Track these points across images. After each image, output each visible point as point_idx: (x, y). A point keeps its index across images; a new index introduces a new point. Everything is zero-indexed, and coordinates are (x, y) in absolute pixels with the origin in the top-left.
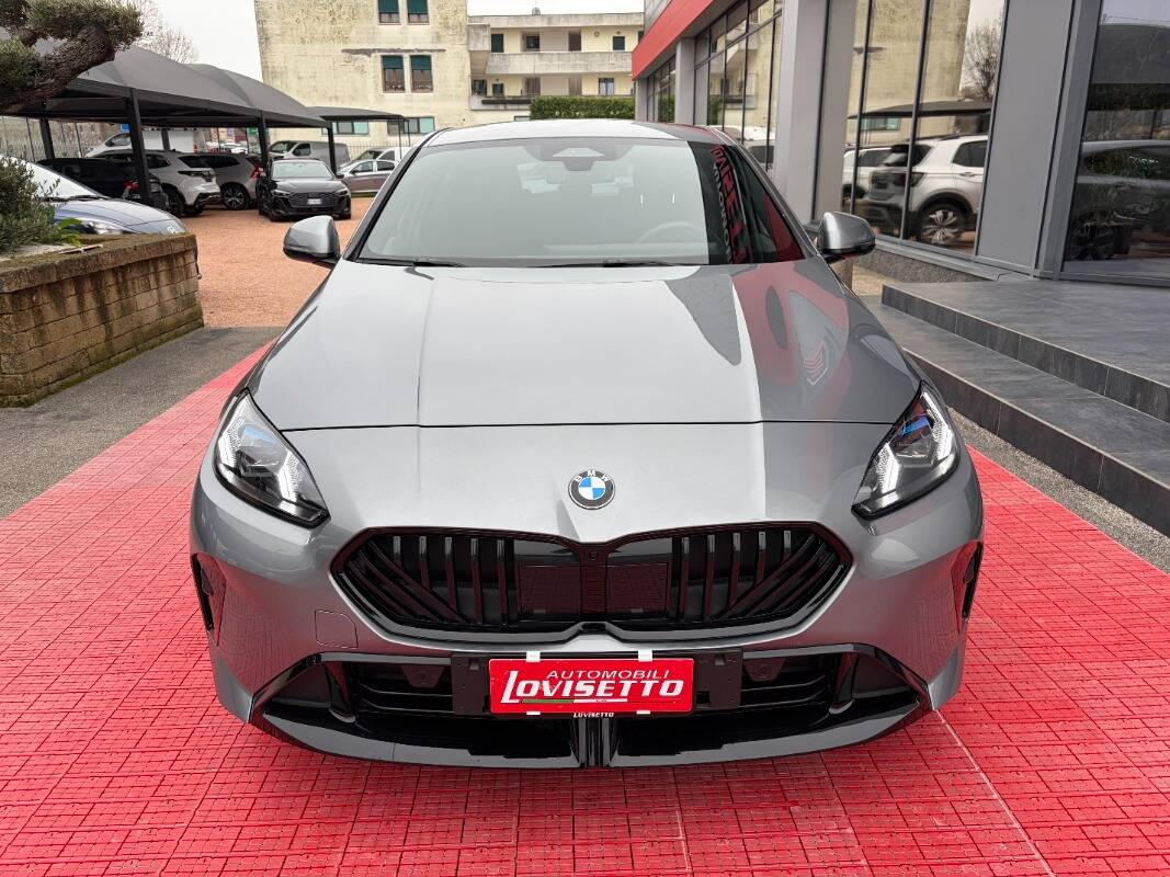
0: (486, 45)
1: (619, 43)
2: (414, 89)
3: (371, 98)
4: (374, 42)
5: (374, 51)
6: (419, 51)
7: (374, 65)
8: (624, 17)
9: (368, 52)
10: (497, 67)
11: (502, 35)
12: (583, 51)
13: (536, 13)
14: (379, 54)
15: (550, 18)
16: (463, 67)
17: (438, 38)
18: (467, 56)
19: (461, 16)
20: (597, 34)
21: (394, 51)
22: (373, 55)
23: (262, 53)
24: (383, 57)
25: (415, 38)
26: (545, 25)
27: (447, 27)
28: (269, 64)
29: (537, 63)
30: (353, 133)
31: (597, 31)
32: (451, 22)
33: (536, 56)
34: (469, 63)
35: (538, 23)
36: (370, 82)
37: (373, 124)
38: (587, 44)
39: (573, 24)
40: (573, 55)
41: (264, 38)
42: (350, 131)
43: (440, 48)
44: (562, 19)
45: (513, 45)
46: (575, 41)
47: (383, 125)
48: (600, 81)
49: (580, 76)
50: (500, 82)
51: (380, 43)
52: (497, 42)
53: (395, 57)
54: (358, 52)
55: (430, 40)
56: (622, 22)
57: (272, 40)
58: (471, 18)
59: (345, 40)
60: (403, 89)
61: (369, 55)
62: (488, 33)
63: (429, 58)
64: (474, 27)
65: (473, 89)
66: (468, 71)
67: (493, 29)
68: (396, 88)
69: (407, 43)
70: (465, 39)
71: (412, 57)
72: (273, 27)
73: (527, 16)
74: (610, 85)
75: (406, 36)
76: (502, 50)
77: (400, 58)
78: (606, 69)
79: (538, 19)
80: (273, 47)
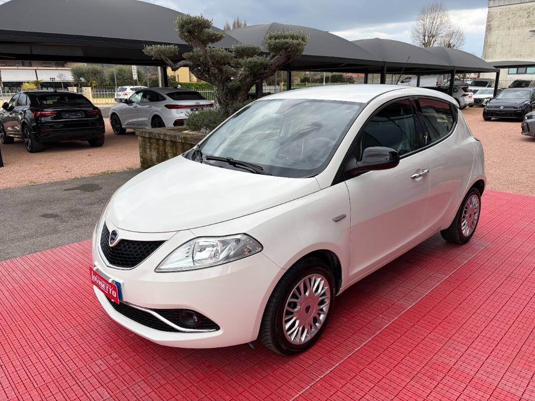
23: (486, 36)
28: (488, 41)
30: (525, 73)
41: (489, 28)
57: (492, 30)
59: (533, 26)
72: (495, 23)
80: (493, 32)
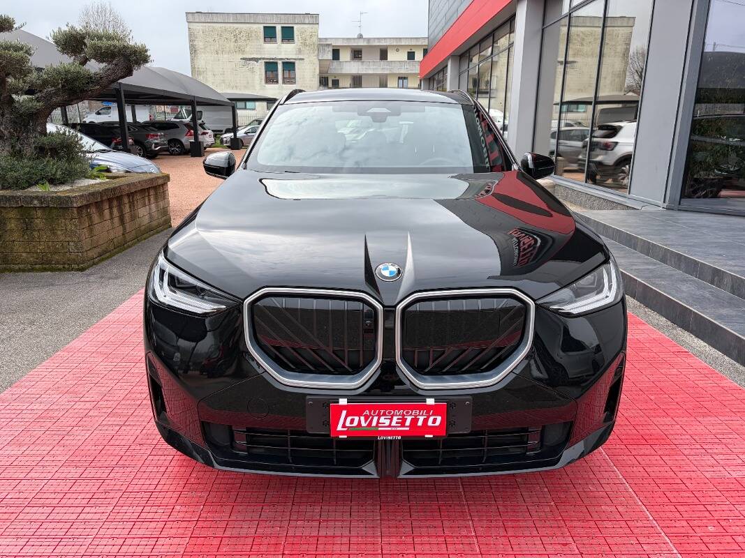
0: (330, 56)
1: (411, 56)
2: (284, 83)
3: (258, 87)
4: (261, 54)
5: (260, 59)
6: (287, 59)
7: (260, 68)
8: (415, 40)
9: (256, 60)
10: (334, 69)
11: (339, 50)
12: (389, 60)
13: (360, 37)
14: (263, 61)
15: (369, 40)
16: (315, 69)
17: (300, 51)
18: (318, 62)
19: (314, 39)
20: (397, 50)
21: (273, 59)
22: (260, 61)
23: (192, 60)
24: (266, 63)
25: (286, 51)
26: (365, 44)
27: (305, 45)
28: (196, 66)
29: (360, 67)
30: (245, 108)
31: (398, 48)
32: (308, 42)
33: (360, 63)
34: (318, 67)
35: (361, 43)
36: (257, 77)
37: (257, 104)
38: (392, 56)
39: (383, 43)
40: (383, 62)
41: (193, 50)
42: (244, 107)
43: (302, 57)
44: (376, 41)
45: (345, 56)
46: (384, 54)
47: (265, 104)
48: (399, 78)
49: (386, 75)
50: (336, 79)
51: (265, 54)
52: (336, 54)
53: (273, 62)
54: (251, 59)
55: (295, 53)
56: (414, 43)
57: (198, 52)
58: (320, 39)
59: (243, 52)
60: (277, 82)
61: (257, 62)
62: (331, 49)
63: (294, 63)
64: (322, 45)
65: (320, 83)
66: (317, 71)
67: (333, 46)
68: (273, 81)
69: (280, 54)
70: (316, 52)
71: (283, 63)
72: (199, 44)
73: (354, 39)
74: (405, 81)
75: (280, 50)
76: (339, 59)
77: (276, 63)
78: (403, 71)
79: (361, 40)
80: (199, 56)
